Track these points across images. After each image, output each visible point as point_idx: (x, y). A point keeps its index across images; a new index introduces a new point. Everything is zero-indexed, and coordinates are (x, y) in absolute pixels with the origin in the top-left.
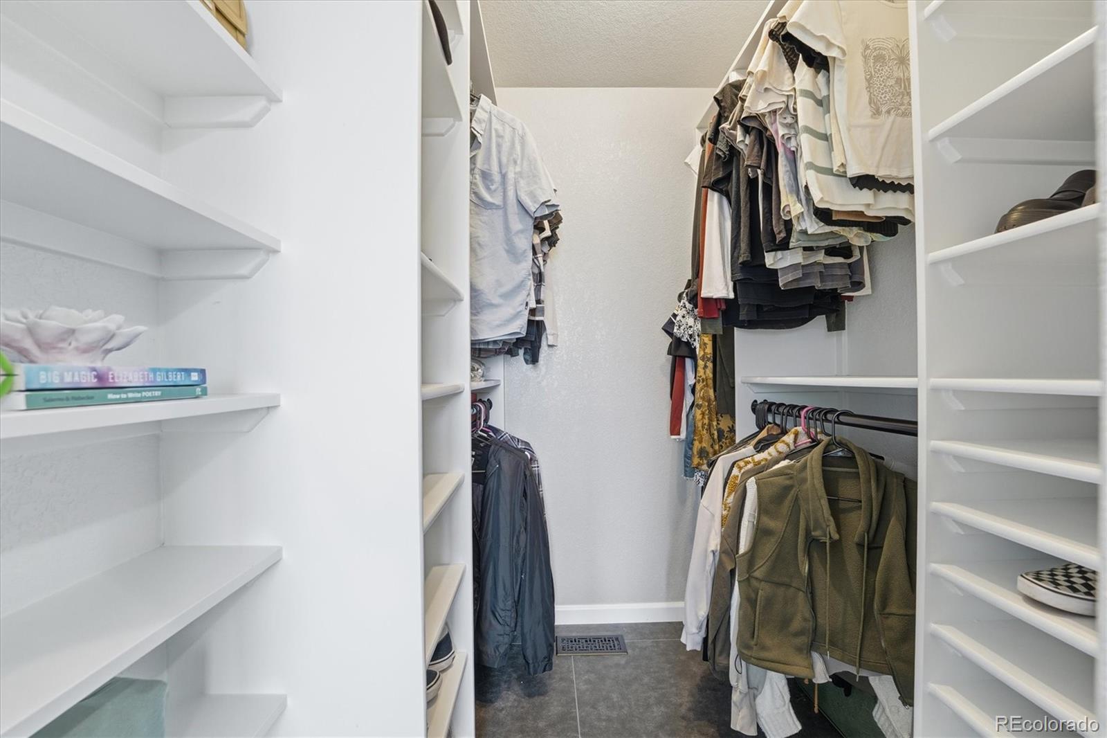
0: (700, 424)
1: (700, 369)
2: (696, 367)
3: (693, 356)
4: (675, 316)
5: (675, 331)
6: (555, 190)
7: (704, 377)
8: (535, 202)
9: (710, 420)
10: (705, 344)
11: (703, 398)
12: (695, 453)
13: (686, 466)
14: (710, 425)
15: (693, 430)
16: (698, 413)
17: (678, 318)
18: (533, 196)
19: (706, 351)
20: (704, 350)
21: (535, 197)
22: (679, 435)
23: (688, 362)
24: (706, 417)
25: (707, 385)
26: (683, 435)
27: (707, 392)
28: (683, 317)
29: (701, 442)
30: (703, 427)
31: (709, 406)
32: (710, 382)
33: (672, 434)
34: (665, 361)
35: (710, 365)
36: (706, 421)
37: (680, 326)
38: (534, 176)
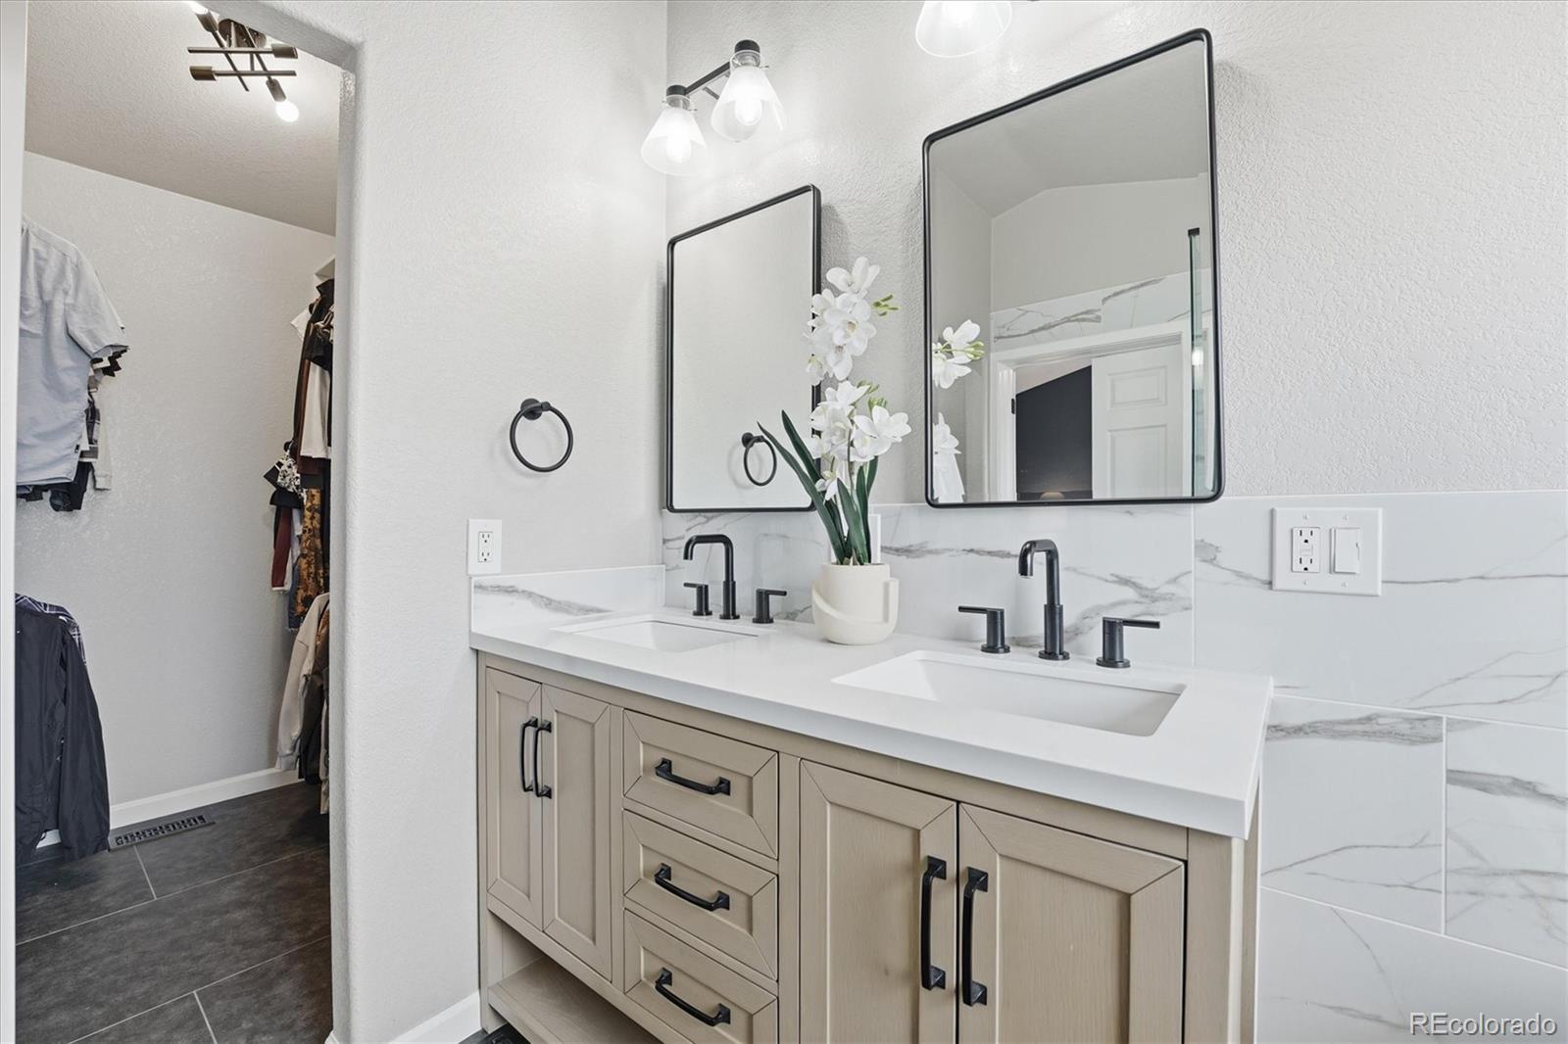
0: (305, 573)
1: (307, 520)
2: (302, 517)
3: (300, 506)
4: (280, 464)
5: (279, 480)
6: (122, 328)
7: (310, 527)
8: (96, 343)
9: (317, 568)
10: (313, 496)
11: (309, 548)
12: (299, 601)
13: (290, 618)
14: (316, 573)
15: (298, 580)
16: (303, 563)
17: (283, 468)
18: (94, 338)
19: (314, 502)
20: (311, 502)
21: (96, 337)
22: (283, 586)
23: (296, 513)
24: (313, 566)
25: (314, 536)
26: (288, 587)
27: (313, 542)
28: (290, 467)
29: (306, 590)
30: (309, 576)
31: (315, 556)
32: (317, 532)
33: (274, 586)
34: (269, 512)
35: (317, 515)
36: (312, 570)
37: (284, 477)
38: (95, 314)
